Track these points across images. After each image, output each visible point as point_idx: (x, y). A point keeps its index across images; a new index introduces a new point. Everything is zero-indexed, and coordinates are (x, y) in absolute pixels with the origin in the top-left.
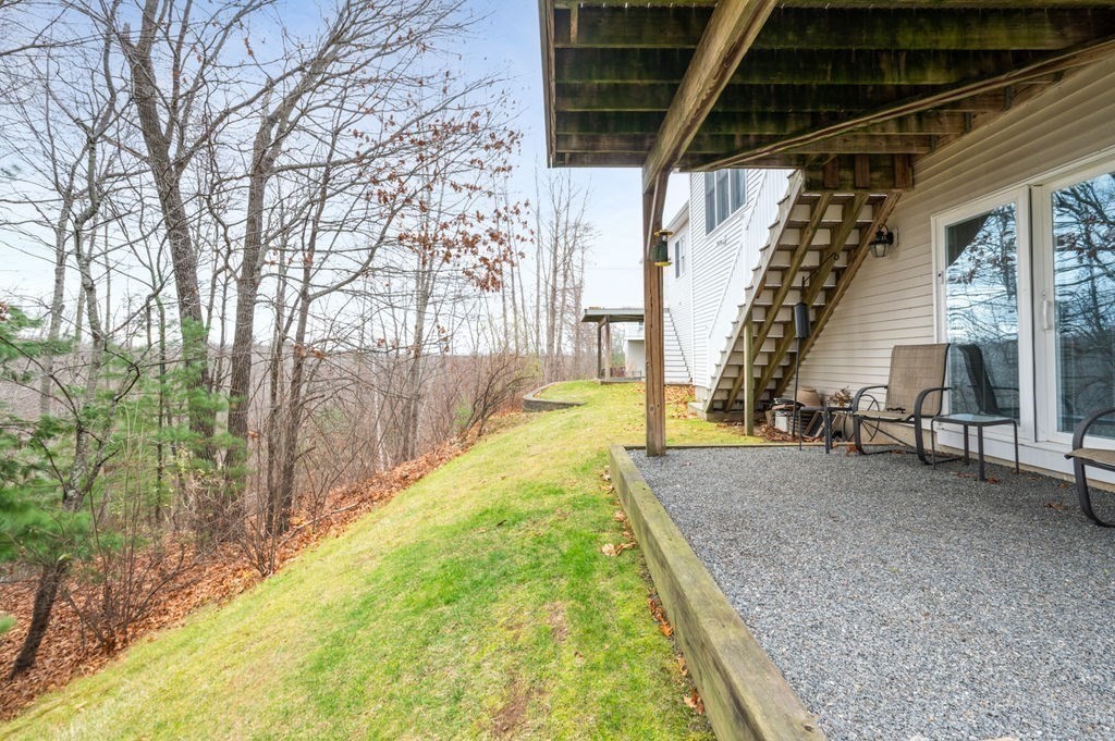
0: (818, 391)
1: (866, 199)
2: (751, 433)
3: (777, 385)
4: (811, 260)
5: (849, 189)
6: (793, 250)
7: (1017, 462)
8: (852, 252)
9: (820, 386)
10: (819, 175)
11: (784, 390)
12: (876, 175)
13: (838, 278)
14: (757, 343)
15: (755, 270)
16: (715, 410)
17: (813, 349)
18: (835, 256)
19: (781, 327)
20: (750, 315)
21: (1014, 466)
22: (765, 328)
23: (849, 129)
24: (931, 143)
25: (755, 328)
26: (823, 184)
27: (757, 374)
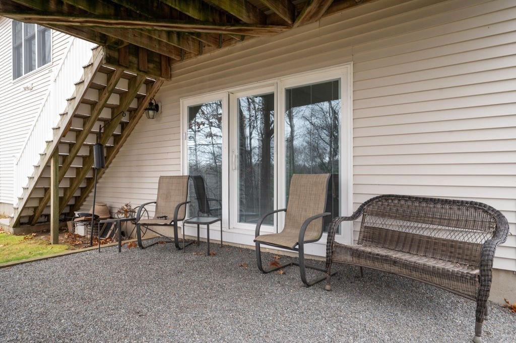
0: (108, 205)
1: (144, 80)
2: (56, 242)
3: (76, 201)
4: (106, 114)
5: (135, 70)
6: (93, 105)
7: (222, 241)
8: (133, 112)
9: (109, 201)
10: (115, 55)
11: (82, 205)
12: (151, 66)
13: (123, 129)
14: (62, 171)
15: (62, 115)
16: (22, 224)
17: (104, 176)
18: (123, 113)
19: (81, 160)
20: (56, 150)
21: (220, 243)
22: (69, 160)
23: (140, 27)
24: (182, 54)
25: (60, 160)
26: (119, 62)
27: (61, 194)
